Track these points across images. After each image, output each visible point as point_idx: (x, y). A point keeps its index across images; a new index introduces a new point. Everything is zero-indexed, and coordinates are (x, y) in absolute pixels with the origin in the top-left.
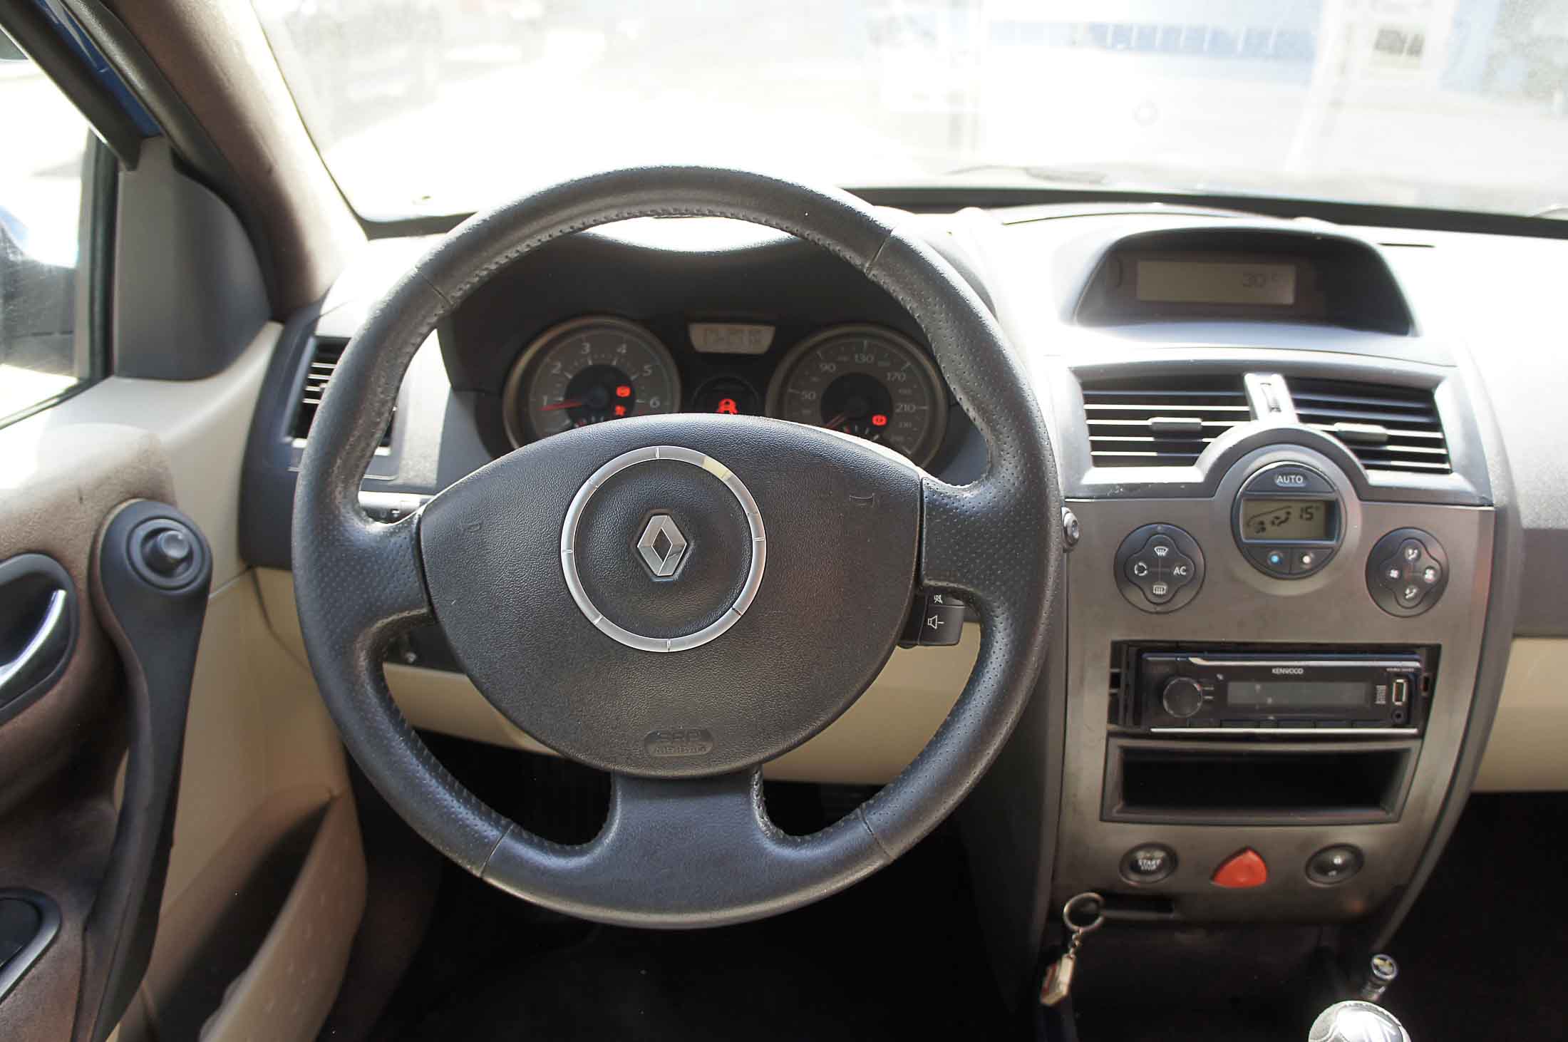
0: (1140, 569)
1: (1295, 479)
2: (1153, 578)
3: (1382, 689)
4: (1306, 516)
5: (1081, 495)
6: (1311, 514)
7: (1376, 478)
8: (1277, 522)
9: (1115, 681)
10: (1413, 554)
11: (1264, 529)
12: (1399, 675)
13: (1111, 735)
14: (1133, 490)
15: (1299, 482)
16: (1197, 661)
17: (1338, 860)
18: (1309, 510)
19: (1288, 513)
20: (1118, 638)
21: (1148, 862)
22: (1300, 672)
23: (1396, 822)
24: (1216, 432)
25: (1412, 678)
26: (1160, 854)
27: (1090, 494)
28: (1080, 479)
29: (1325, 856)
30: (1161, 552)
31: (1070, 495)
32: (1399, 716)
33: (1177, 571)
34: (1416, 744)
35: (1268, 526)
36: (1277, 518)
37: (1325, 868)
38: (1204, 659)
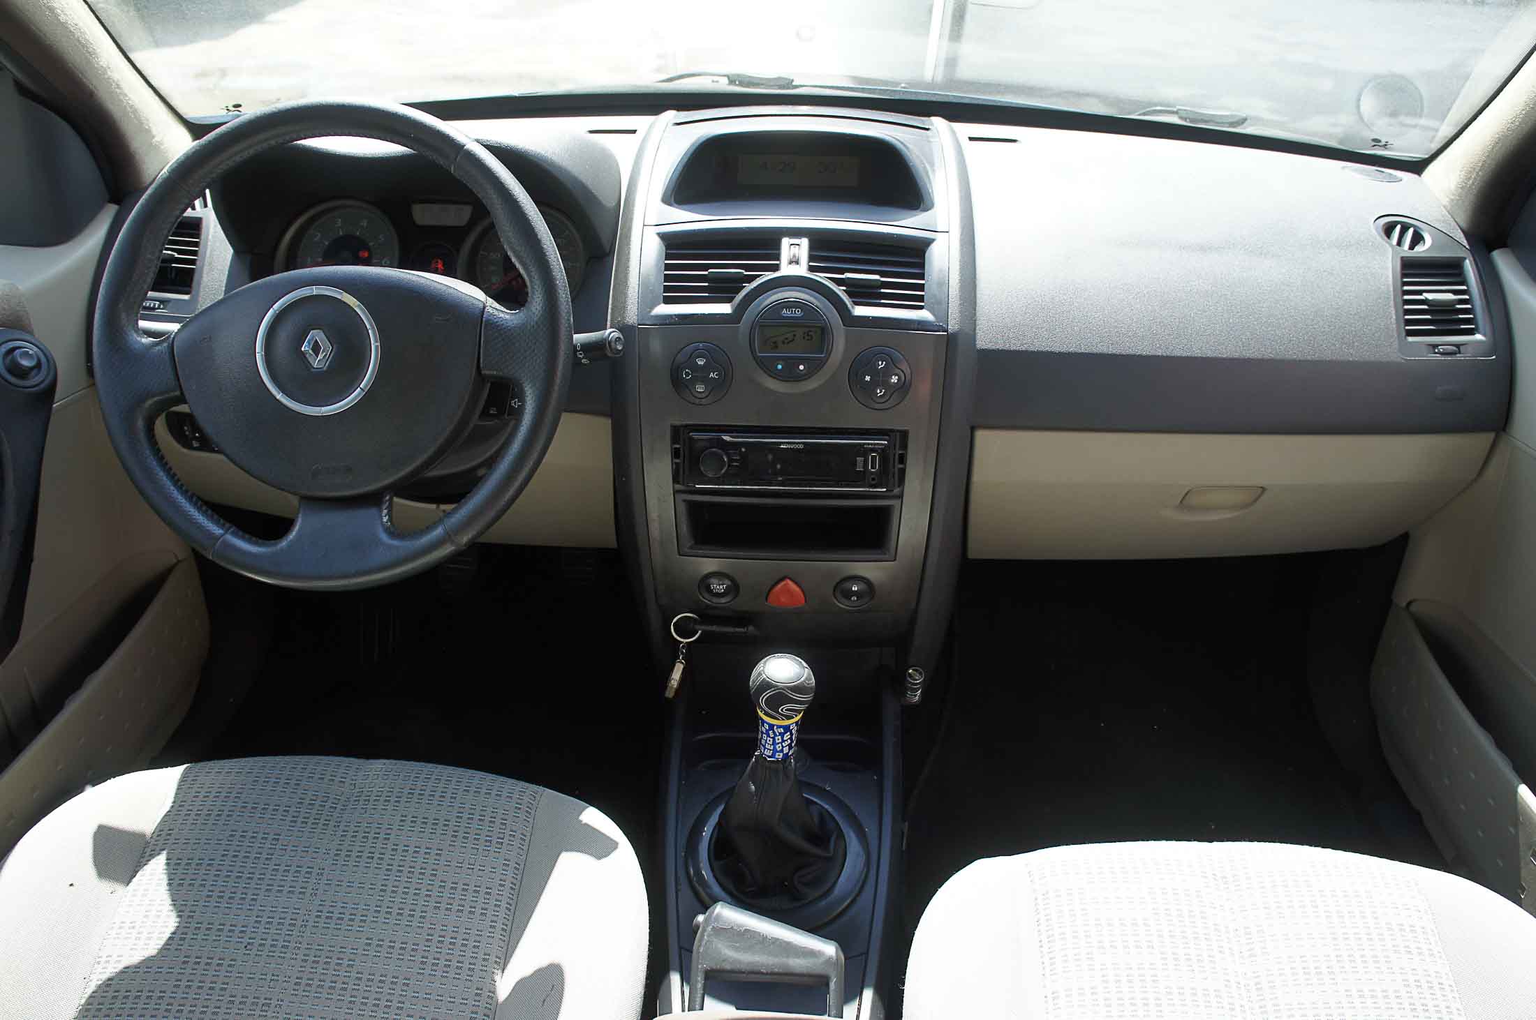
0: (686, 375)
1: (795, 311)
2: (695, 380)
3: (860, 459)
4: (807, 338)
5: (648, 323)
6: (811, 336)
7: (860, 311)
8: (786, 341)
9: (676, 453)
10: (882, 364)
11: (777, 347)
12: (873, 450)
13: (676, 492)
14: (684, 318)
15: (798, 313)
16: (727, 438)
17: (855, 588)
18: (810, 333)
19: (794, 335)
20: (677, 423)
21: (719, 587)
22: (801, 446)
23: (895, 560)
24: (751, 279)
25: (883, 453)
26: (728, 582)
27: (655, 322)
28: (650, 312)
29: (847, 585)
30: (701, 362)
31: (640, 322)
32: (873, 479)
33: (711, 375)
34: (895, 503)
35: (780, 345)
36: (787, 339)
37: (848, 594)
38: (731, 437)
